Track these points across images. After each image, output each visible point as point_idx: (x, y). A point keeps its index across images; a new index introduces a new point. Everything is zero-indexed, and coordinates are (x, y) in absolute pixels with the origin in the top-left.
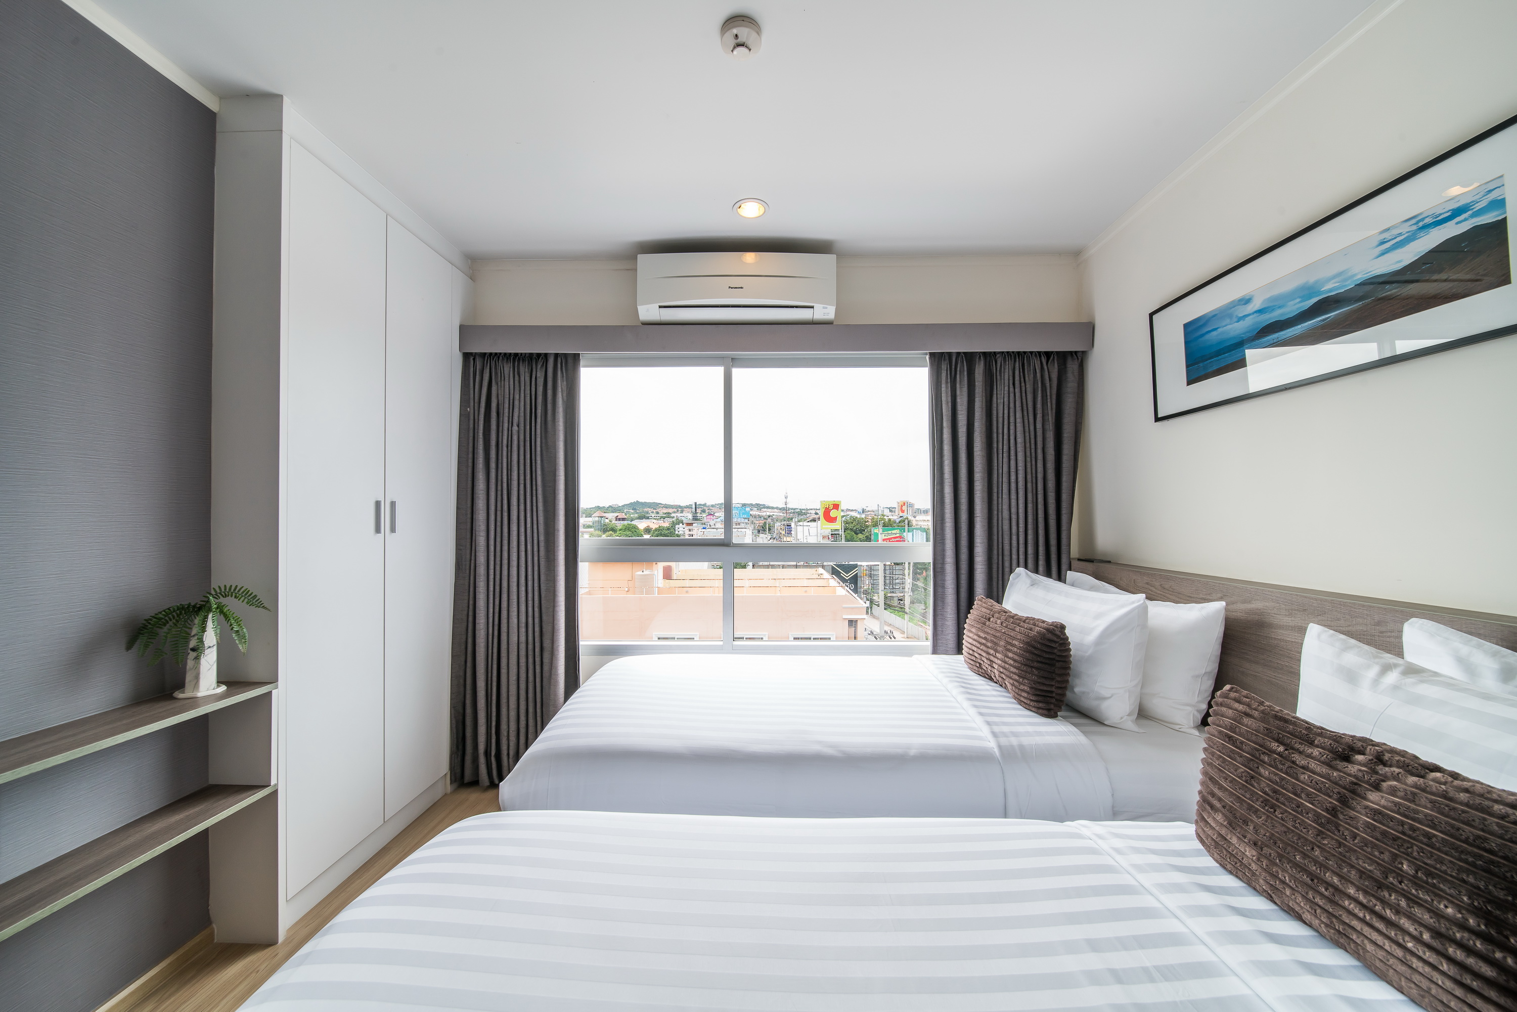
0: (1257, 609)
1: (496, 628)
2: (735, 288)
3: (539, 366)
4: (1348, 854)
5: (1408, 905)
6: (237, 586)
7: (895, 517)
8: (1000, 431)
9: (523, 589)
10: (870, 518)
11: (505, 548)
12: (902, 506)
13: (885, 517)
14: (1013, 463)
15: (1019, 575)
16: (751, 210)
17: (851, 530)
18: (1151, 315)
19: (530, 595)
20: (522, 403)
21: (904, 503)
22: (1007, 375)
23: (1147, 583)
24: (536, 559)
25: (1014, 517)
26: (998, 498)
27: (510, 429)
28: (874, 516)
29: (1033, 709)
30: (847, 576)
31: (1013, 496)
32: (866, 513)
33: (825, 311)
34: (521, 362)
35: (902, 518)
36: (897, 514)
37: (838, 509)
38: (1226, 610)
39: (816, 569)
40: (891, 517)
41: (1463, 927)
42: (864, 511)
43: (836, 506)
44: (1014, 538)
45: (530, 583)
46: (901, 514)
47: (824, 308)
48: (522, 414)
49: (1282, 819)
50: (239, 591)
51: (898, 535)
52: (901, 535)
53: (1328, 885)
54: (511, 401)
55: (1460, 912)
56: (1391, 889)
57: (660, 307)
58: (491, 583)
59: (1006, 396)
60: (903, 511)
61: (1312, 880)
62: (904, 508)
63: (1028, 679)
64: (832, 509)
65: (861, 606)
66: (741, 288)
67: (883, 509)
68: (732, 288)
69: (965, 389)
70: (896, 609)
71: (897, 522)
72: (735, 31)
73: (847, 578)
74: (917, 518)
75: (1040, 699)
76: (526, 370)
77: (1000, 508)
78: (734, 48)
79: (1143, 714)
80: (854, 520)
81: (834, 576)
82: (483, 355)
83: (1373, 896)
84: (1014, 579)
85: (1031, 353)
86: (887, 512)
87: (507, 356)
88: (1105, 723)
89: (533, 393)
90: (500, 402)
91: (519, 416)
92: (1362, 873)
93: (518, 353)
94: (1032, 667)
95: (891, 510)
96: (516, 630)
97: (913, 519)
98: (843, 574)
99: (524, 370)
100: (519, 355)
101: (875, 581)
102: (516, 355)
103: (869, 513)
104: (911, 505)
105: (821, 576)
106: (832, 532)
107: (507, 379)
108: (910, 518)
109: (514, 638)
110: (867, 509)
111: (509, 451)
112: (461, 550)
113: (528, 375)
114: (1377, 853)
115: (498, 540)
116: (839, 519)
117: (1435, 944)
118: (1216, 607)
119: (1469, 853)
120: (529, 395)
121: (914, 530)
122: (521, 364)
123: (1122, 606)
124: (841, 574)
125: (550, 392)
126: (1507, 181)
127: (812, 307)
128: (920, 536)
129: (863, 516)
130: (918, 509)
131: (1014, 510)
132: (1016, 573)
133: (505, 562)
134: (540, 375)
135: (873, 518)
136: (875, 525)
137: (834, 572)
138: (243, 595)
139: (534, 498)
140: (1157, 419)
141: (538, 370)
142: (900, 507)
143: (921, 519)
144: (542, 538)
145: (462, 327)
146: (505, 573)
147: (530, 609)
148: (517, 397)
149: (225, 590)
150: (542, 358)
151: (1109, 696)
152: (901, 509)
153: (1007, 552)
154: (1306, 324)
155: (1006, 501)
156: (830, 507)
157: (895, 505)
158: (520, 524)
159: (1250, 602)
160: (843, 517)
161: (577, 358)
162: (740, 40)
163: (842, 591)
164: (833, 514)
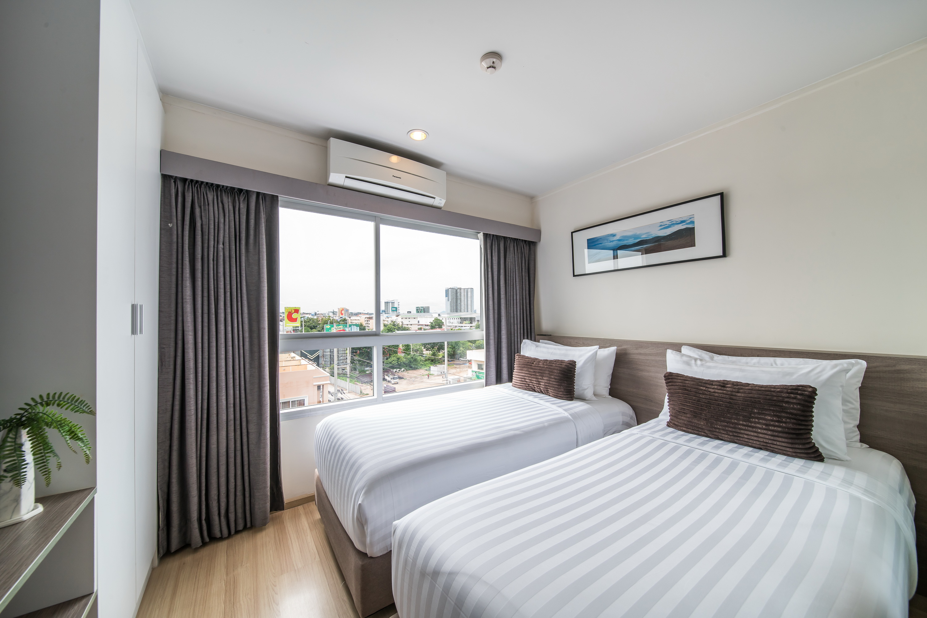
0: (624, 349)
1: (205, 412)
2: (396, 177)
3: (242, 199)
4: (739, 413)
5: (758, 420)
6: (61, 393)
7: (337, 318)
8: (510, 275)
9: (231, 376)
10: (320, 318)
11: (214, 344)
12: (341, 311)
13: (331, 318)
14: (515, 290)
15: (525, 343)
16: (418, 136)
17: (308, 326)
18: (572, 233)
19: (237, 381)
20: (227, 227)
21: (343, 309)
22: (512, 249)
23: (576, 343)
24: (242, 351)
25: (515, 316)
26: (509, 307)
27: (216, 246)
28: (323, 317)
29: (565, 399)
30: (312, 357)
31: (515, 306)
32: (317, 315)
33: (440, 201)
34: (224, 193)
35: (342, 318)
36: (338, 316)
37: (298, 313)
38: (617, 350)
39: (289, 354)
40: (335, 318)
41: (772, 421)
42: (316, 314)
43: (297, 311)
44: (516, 326)
45: (237, 372)
46: (341, 316)
47: (440, 200)
48: (227, 236)
49: (714, 409)
50: (64, 398)
51: (342, 329)
52: (344, 329)
53: (733, 423)
54: (216, 224)
55: (772, 417)
56: (753, 418)
57: (346, 177)
58: (200, 375)
59: (512, 258)
60: (342, 314)
61: (728, 424)
62: (343, 312)
63: (562, 386)
64: (294, 313)
65: (326, 375)
66: (400, 178)
67: (328, 313)
68: (394, 177)
69: (496, 253)
70: (341, 375)
71: (339, 321)
72: (494, 60)
73: (312, 359)
74: (352, 318)
75: (568, 393)
76: (230, 200)
77: (510, 312)
78: (490, 67)
79: (595, 395)
80: (310, 320)
81: (302, 357)
82: (184, 180)
83: (747, 422)
84: (523, 345)
85: (520, 239)
86: (331, 315)
87: (210, 186)
88: (586, 399)
89: (237, 220)
90: (204, 223)
91: (224, 237)
92: (744, 416)
93: (220, 185)
94: (564, 380)
95: (334, 313)
96: (225, 411)
97: (349, 319)
98: (309, 356)
99: (227, 201)
100: (221, 187)
101: (326, 359)
102: (218, 186)
103: (319, 315)
104: (347, 310)
105: (294, 358)
106: (293, 328)
107: (211, 204)
108: (347, 318)
109: (223, 417)
110: (318, 313)
111: (215, 264)
112: (164, 348)
113: (231, 204)
114: (747, 410)
115: (206, 337)
116: (299, 320)
117: (766, 427)
118: (613, 349)
119: (770, 402)
120: (233, 221)
121: (352, 326)
122: (224, 195)
123: (590, 351)
124: (308, 356)
125: (252, 222)
126: (695, 216)
127: (434, 198)
128: (355, 329)
129: (315, 317)
130: (351, 313)
131: (515, 313)
132: (524, 342)
133: (214, 356)
134: (243, 207)
135: (322, 319)
136: (326, 323)
137: (303, 355)
138: (69, 401)
139: (239, 303)
140: (574, 276)
141: (241, 202)
142: (340, 312)
143: (354, 319)
144: (247, 335)
145: (161, 152)
146: (214, 365)
147: (238, 392)
148: (222, 220)
149: (48, 398)
150: (244, 193)
151: (587, 388)
152: (341, 312)
153: (513, 333)
154: (636, 248)
155: (512, 309)
156: (292, 311)
157: (336, 310)
158: (227, 324)
159: (621, 346)
160: (301, 318)
161: (275, 198)
162: (495, 65)
163: (311, 367)
164: (294, 316)
